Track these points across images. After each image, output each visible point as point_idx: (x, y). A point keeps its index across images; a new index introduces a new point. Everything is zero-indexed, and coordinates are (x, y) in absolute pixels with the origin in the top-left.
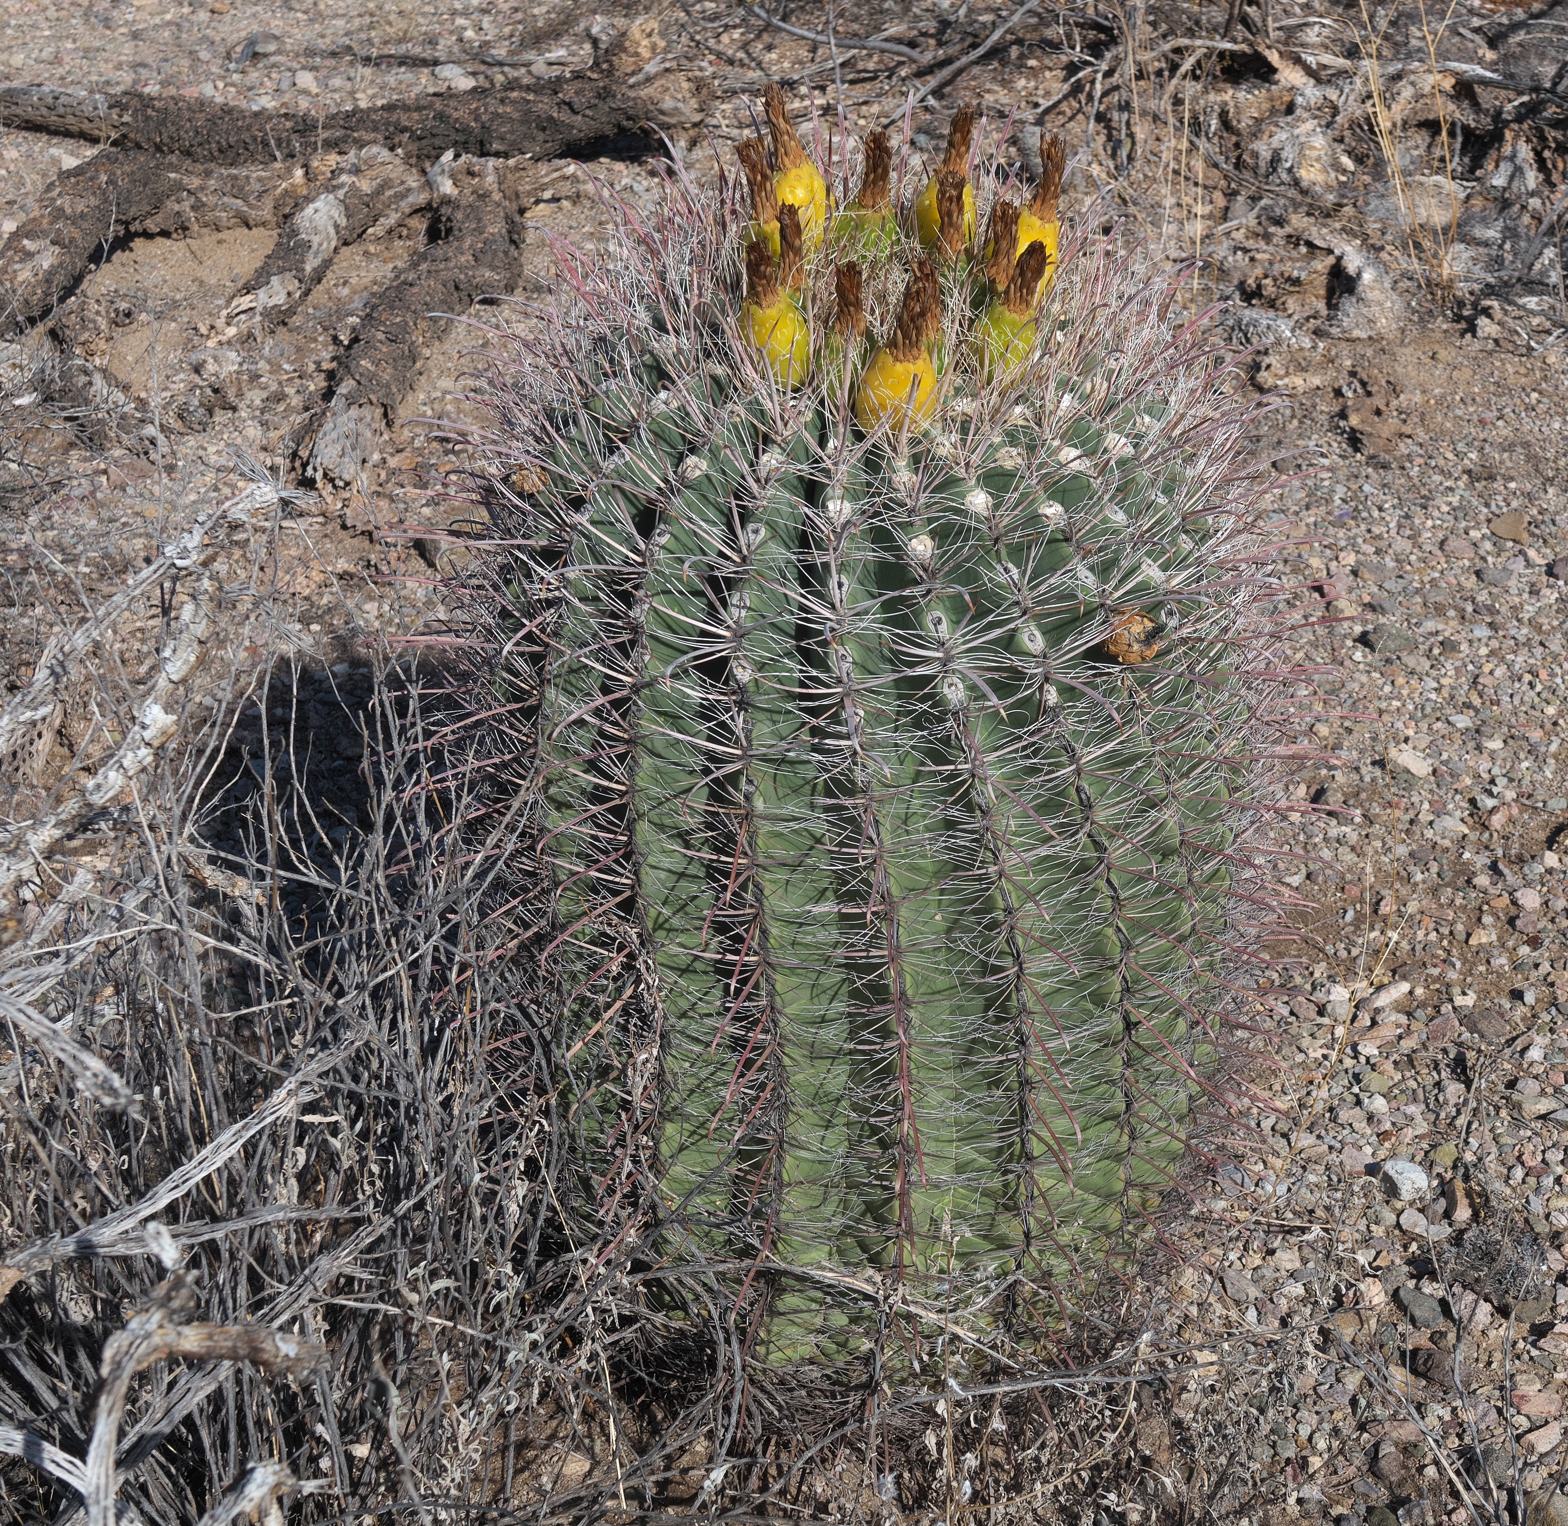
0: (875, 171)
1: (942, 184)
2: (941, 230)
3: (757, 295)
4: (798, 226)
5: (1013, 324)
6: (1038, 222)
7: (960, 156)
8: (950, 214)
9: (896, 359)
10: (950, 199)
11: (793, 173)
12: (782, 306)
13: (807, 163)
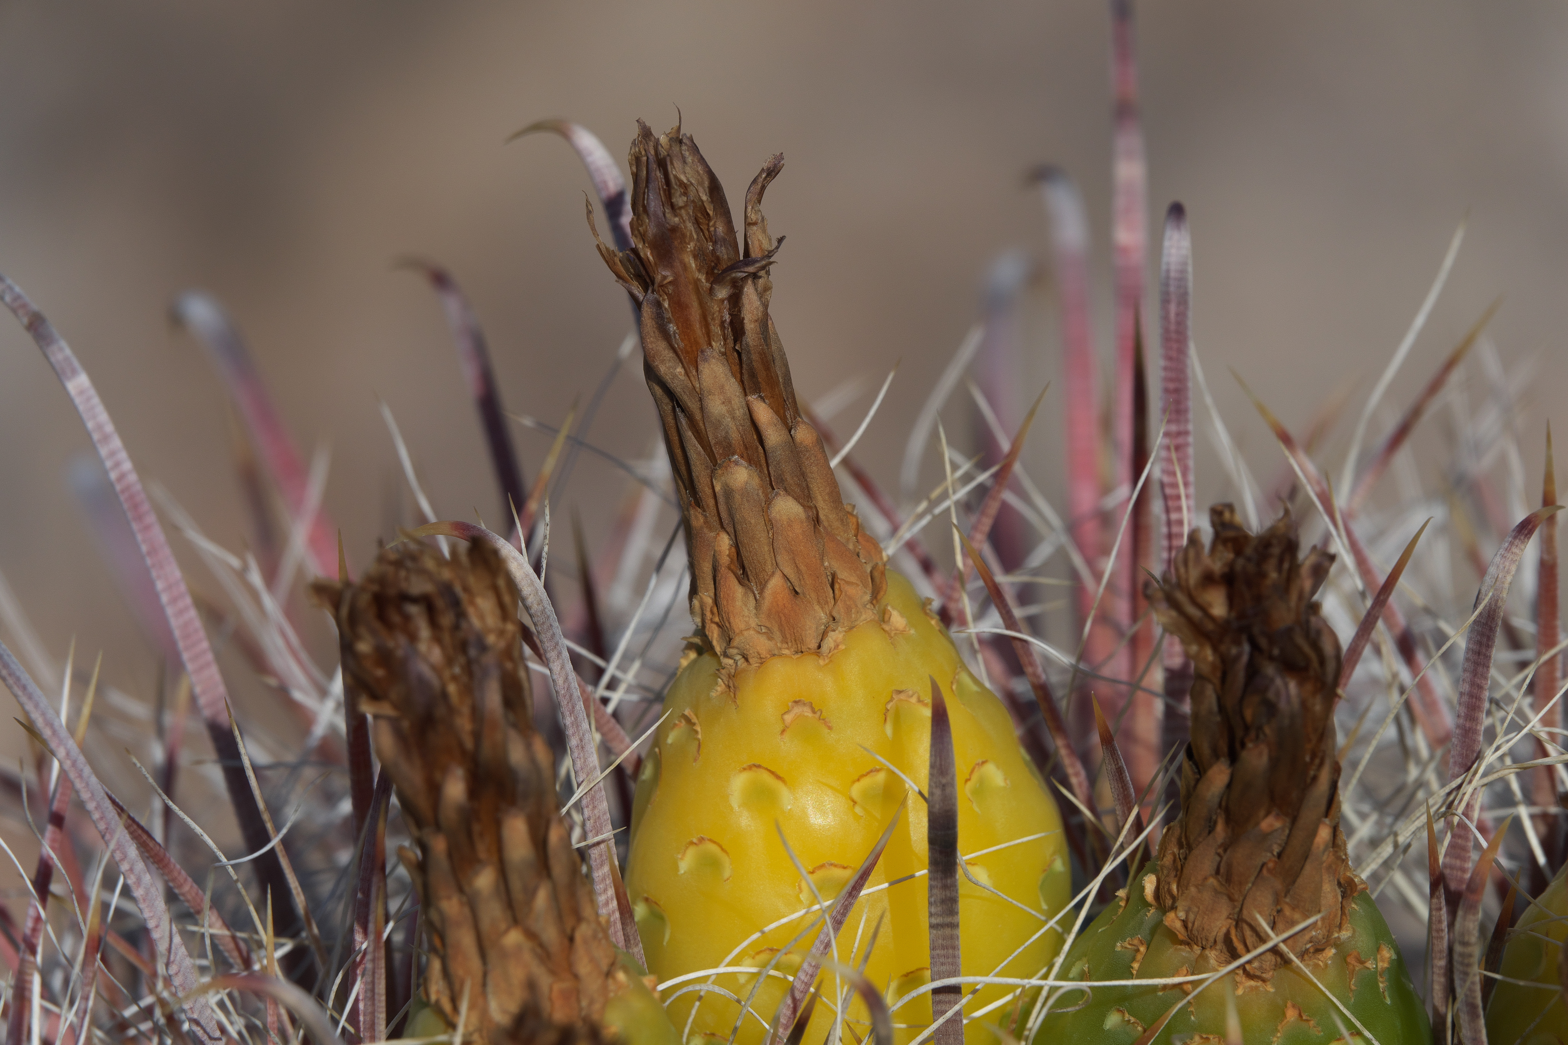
0: (1233, 749)
11: (777, 684)
13: (883, 618)
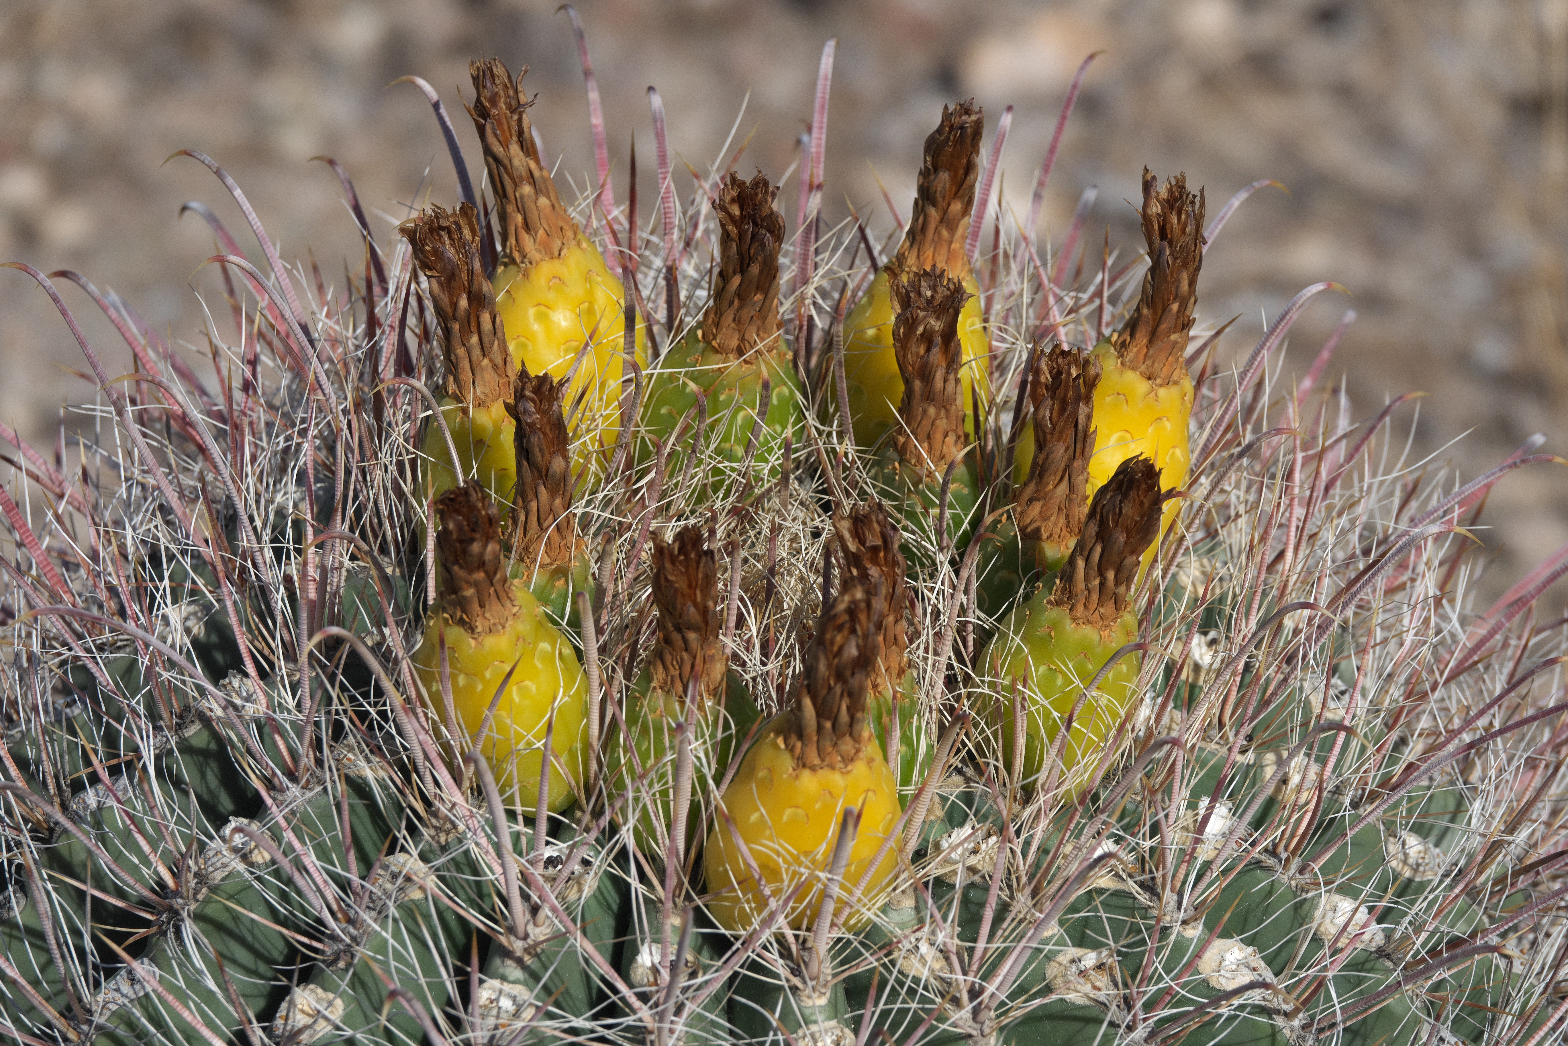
0: (743, 268)
1: (906, 302)
2: (906, 408)
3: (463, 604)
4: (559, 426)
5: (1085, 651)
6: (1142, 386)
7: (949, 223)
8: (926, 374)
9: (802, 763)
10: (928, 338)
11: (544, 271)
12: (523, 627)
13: (579, 244)
